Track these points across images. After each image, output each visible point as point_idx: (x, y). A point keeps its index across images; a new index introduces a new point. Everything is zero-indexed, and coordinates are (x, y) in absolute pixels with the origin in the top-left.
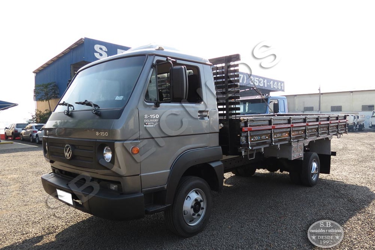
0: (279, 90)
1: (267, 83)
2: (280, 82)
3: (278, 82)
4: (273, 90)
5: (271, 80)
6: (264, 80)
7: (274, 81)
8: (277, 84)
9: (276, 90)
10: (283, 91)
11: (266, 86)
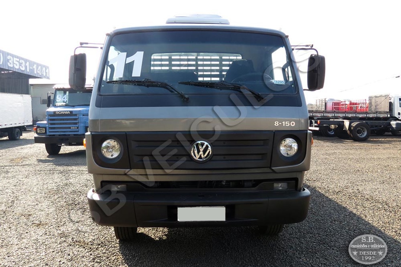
0: (43, 76)
1: (30, 66)
2: (45, 66)
3: (42, 66)
4: (37, 76)
5: (34, 63)
6: (26, 63)
7: (38, 65)
8: (42, 69)
9: (40, 77)
10: (48, 78)
11: (28, 70)
